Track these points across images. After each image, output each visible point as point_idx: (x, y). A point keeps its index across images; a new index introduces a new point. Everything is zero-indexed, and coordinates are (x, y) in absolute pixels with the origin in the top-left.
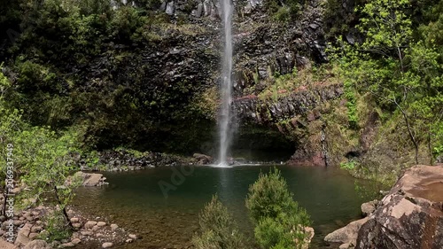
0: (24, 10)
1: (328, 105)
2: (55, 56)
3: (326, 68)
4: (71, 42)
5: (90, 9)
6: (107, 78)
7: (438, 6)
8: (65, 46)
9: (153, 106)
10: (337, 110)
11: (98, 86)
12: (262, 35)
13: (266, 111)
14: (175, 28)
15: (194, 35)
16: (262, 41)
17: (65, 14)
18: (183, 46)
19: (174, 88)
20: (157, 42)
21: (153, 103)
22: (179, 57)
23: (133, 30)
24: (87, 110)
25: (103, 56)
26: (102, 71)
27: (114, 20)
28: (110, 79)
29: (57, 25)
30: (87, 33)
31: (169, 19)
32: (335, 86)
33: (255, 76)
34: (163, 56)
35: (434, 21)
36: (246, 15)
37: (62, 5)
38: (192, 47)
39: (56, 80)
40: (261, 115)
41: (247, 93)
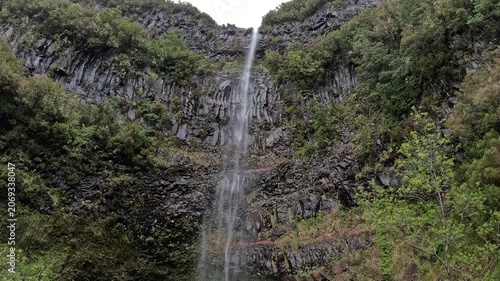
0: (17, 105)
1: (357, 255)
2: (43, 165)
3: (357, 212)
4: (65, 152)
5: (92, 119)
6: (99, 202)
7: (483, 141)
8: (57, 155)
9: (149, 242)
10: (368, 261)
11: (87, 209)
12: (283, 172)
13: (283, 260)
14: (185, 155)
15: (206, 165)
16: (283, 178)
17: (62, 120)
18: (191, 177)
19: (177, 225)
20: (163, 168)
21: (150, 239)
22: (187, 189)
23: (137, 151)
24: (70, 235)
25: (98, 176)
26: (95, 192)
27: (118, 136)
28: (102, 203)
29: (51, 130)
30: (84, 146)
31: (180, 144)
32: (367, 233)
33: (273, 219)
34: (167, 186)
35: (479, 158)
36: (267, 147)
37: (61, 109)
38: (202, 179)
39: (39, 194)
40: (278, 266)
41: (263, 238)
